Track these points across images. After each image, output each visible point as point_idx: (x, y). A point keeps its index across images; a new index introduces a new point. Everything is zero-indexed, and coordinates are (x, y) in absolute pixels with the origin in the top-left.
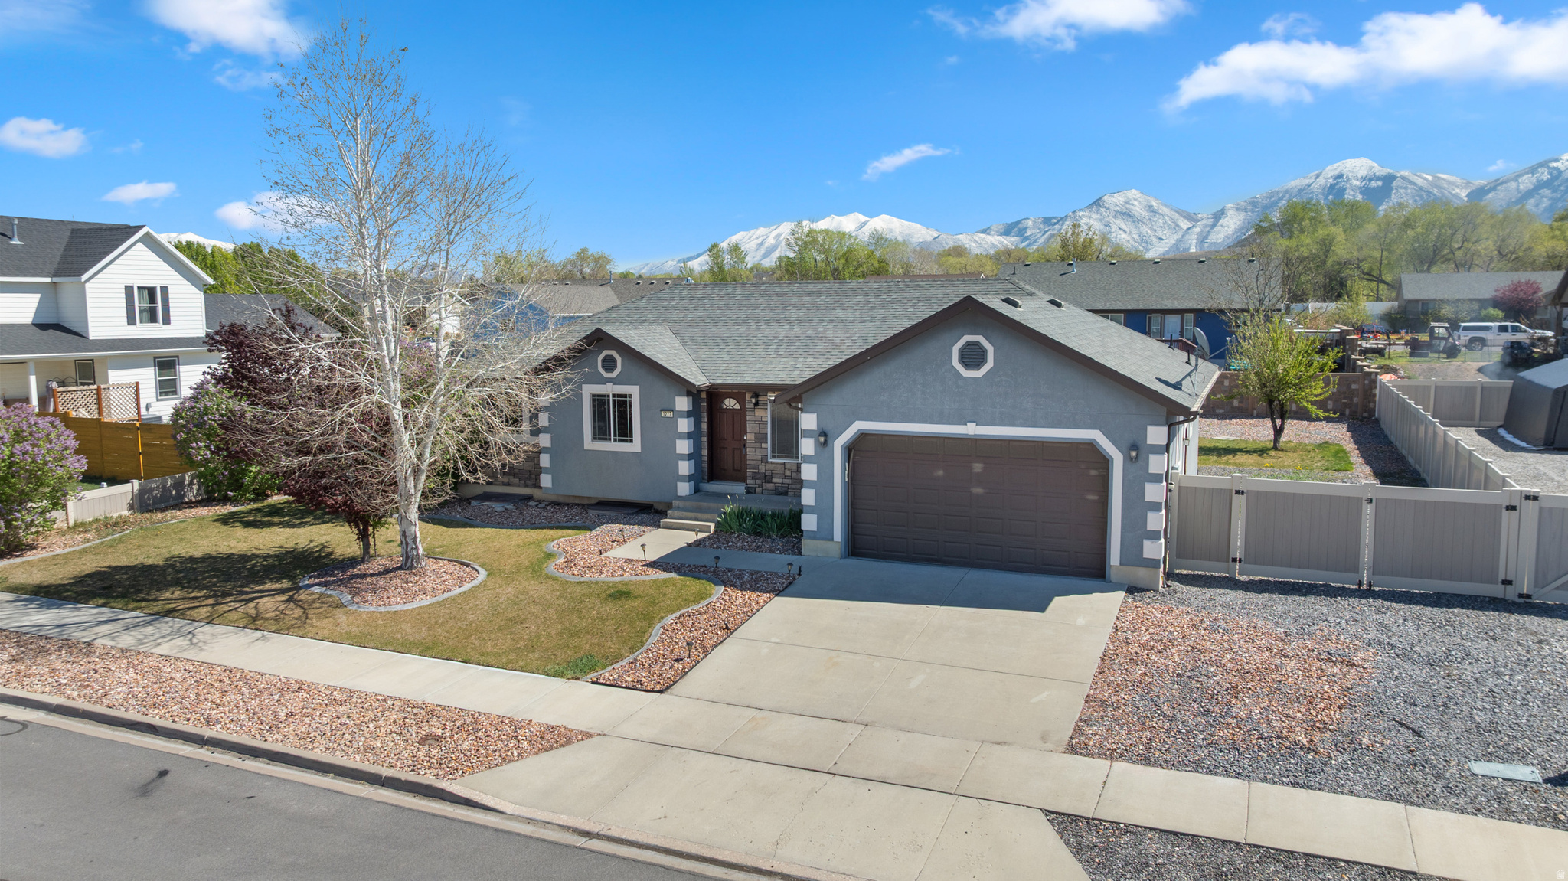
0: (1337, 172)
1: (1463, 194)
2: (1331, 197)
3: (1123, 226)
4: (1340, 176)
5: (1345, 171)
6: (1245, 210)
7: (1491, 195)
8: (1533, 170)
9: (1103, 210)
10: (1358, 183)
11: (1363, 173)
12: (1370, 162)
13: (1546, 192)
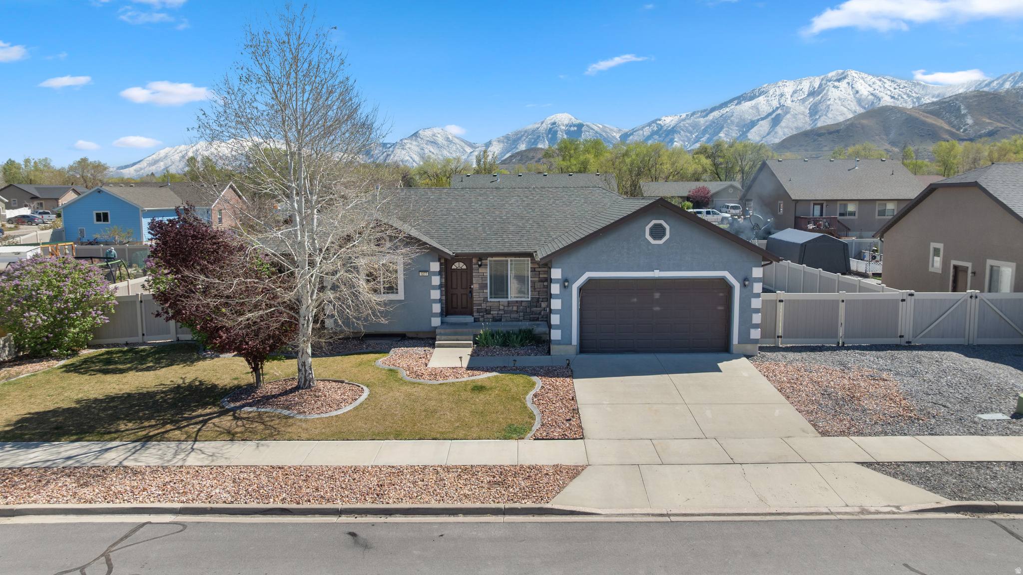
0: (552, 121)
1: (618, 136)
2: (550, 136)
3: (432, 150)
4: (554, 123)
5: (557, 121)
6: (503, 142)
7: (631, 137)
8: (649, 125)
9: (419, 139)
10: (564, 128)
11: (566, 122)
12: (570, 116)
13: (656, 137)
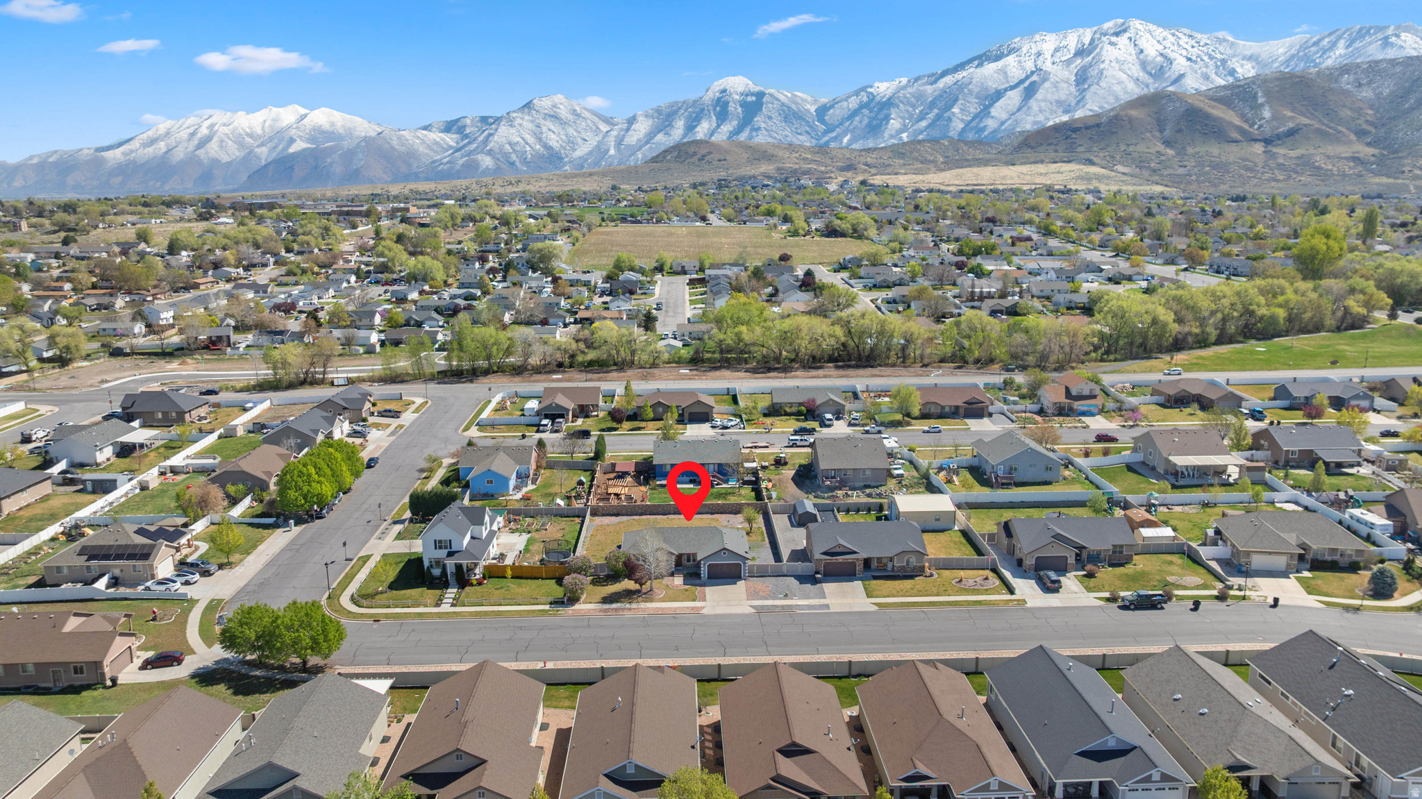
0: (722, 87)
1: (813, 109)
2: (718, 108)
3: (552, 127)
4: (724, 91)
5: (728, 87)
6: (652, 117)
7: (831, 111)
8: (857, 93)
9: (534, 112)
10: (738, 97)
11: (741, 89)
12: (746, 80)
13: (865, 111)
